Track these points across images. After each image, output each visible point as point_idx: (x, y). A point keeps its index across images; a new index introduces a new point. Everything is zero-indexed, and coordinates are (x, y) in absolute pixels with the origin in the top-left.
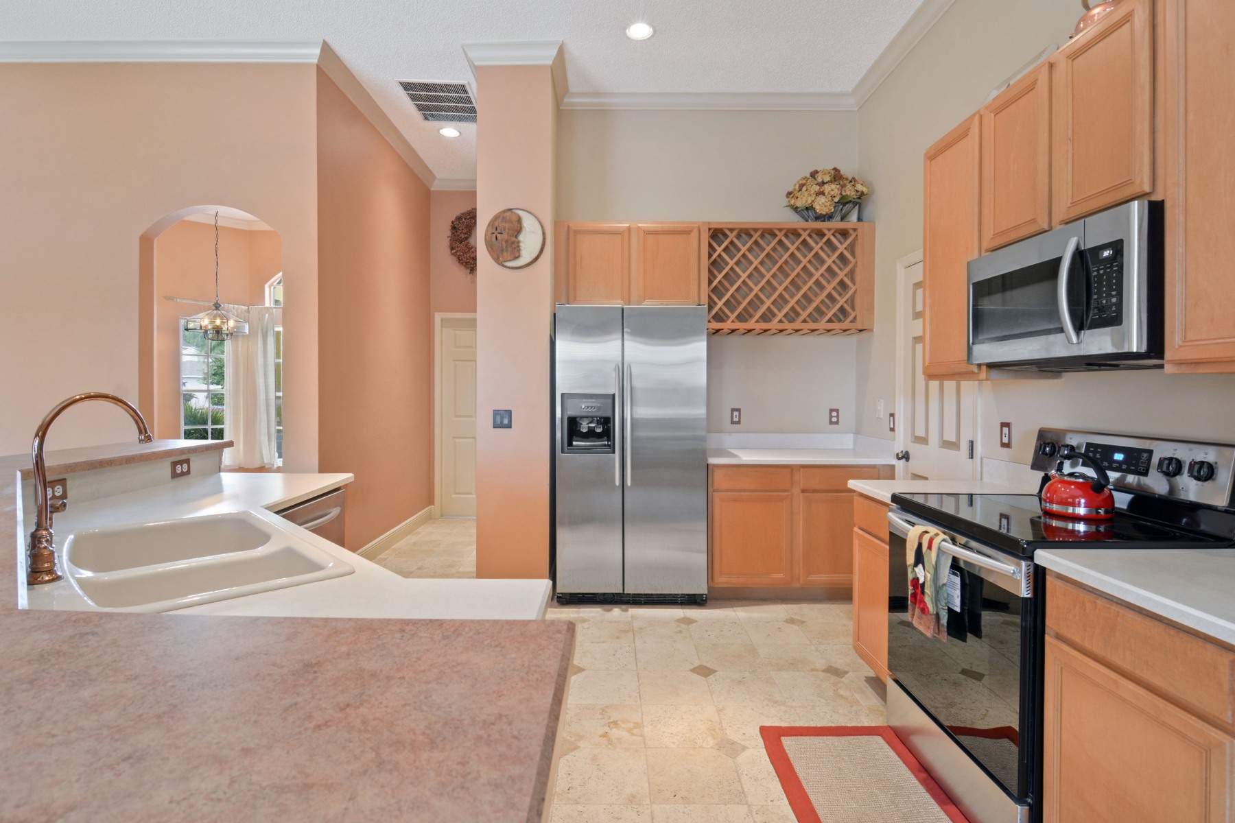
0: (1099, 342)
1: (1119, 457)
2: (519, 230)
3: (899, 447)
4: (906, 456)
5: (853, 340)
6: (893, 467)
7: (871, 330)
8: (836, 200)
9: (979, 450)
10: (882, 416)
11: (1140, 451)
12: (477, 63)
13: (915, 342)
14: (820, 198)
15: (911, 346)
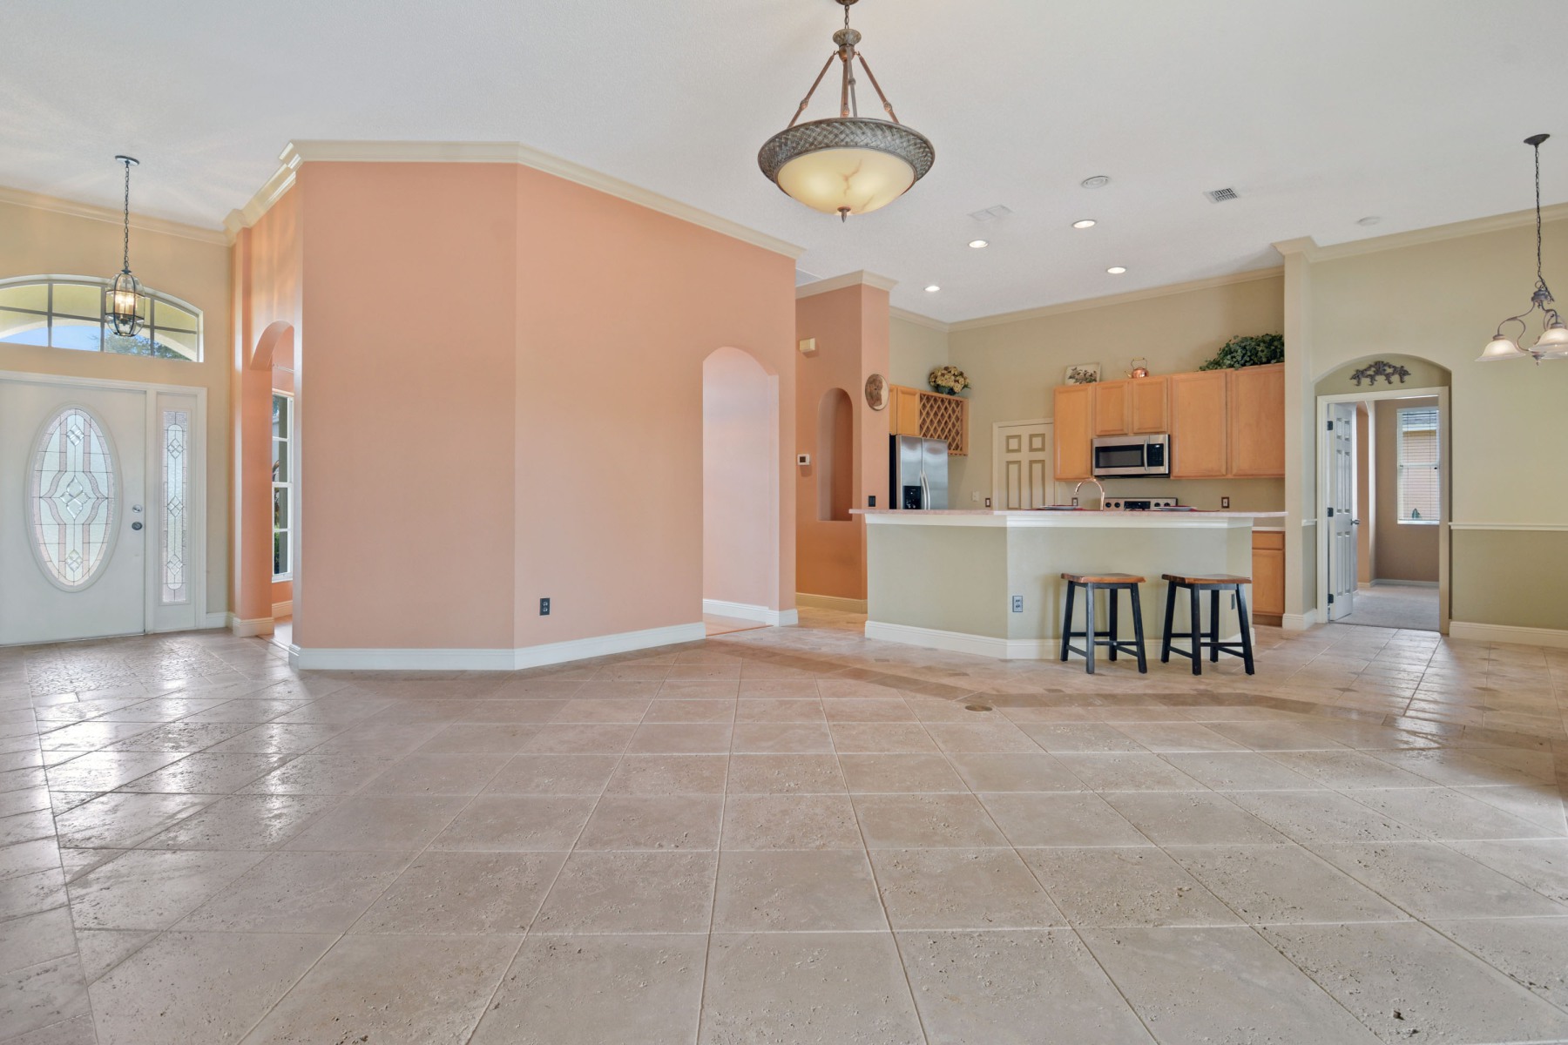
0: (1156, 470)
1: (1139, 504)
2: (881, 387)
7: (967, 455)
8: (962, 386)
10: (977, 499)
11: (1146, 502)
12: (863, 282)
13: (1009, 463)
14: (957, 384)
15: (1004, 465)
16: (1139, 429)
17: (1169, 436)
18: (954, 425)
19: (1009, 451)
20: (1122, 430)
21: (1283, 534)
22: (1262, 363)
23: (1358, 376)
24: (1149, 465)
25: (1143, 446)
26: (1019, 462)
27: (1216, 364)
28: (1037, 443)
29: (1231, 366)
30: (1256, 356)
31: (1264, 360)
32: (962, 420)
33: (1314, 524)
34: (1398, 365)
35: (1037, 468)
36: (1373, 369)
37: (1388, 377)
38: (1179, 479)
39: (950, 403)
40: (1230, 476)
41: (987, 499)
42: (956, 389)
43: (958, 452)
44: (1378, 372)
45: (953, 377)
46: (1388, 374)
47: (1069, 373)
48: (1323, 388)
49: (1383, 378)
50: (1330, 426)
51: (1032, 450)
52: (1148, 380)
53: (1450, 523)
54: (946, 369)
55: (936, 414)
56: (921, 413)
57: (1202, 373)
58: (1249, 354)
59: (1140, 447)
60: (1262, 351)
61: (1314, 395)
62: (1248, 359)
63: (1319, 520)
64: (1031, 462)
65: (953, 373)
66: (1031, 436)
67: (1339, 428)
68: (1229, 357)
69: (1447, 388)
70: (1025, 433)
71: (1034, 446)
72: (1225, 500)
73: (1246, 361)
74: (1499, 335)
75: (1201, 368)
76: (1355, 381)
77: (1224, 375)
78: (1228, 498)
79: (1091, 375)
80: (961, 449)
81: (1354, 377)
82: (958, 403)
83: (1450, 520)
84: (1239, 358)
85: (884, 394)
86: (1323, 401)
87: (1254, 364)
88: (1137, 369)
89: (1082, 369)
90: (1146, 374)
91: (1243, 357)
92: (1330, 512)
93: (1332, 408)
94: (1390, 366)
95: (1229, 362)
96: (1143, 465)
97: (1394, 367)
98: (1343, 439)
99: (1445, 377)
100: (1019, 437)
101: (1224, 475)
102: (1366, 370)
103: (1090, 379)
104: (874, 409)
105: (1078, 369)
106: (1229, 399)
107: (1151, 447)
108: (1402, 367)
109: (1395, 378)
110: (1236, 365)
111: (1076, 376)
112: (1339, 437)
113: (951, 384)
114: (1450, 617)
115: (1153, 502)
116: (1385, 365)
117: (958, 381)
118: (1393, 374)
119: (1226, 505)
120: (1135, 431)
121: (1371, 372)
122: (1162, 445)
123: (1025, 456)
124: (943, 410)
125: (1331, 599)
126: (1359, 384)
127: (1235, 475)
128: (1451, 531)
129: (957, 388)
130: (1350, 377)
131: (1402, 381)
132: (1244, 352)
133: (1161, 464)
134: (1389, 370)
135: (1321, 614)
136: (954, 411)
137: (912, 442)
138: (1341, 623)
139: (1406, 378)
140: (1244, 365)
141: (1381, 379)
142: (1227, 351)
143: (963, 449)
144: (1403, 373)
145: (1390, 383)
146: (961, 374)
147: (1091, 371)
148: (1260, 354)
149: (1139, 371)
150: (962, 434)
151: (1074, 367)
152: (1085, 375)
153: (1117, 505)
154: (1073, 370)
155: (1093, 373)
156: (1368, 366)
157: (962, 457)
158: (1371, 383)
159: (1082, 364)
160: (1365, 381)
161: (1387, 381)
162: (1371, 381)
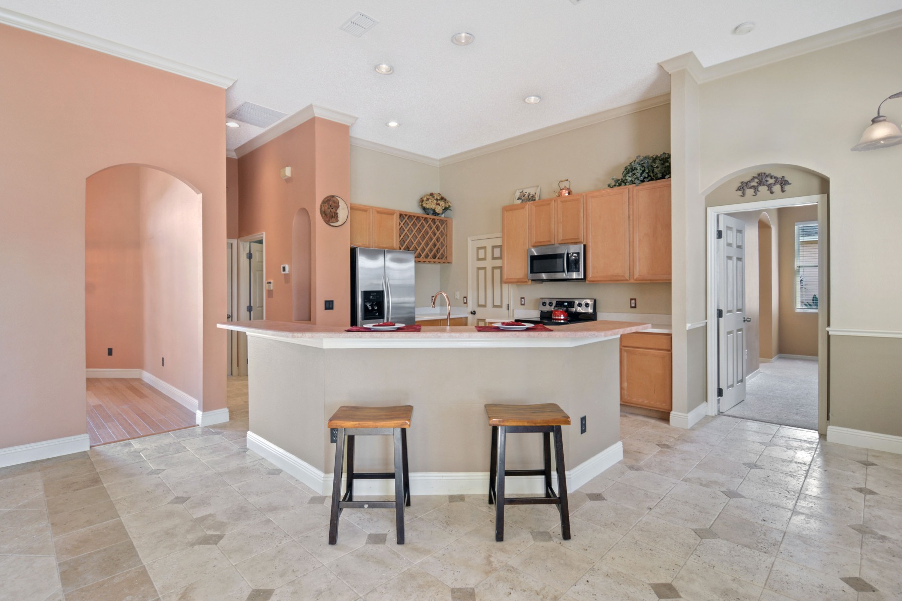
0: (574, 275)
1: (566, 304)
2: (338, 207)
3: (470, 309)
4: (474, 313)
5: (438, 267)
6: (467, 318)
7: (452, 263)
8: (443, 208)
9: (511, 307)
10: (458, 298)
11: (571, 302)
12: (316, 115)
13: (479, 269)
14: (438, 206)
15: (475, 270)
16: (562, 240)
17: (585, 246)
18: (438, 239)
19: (479, 259)
20: (550, 241)
21: (670, 335)
22: (657, 179)
23: (743, 187)
24: (569, 271)
25: (563, 255)
26: (485, 268)
27: (621, 183)
28: (497, 253)
29: (632, 182)
30: (653, 172)
31: (660, 175)
32: (446, 236)
33: (704, 324)
34: (779, 176)
35: (497, 272)
36: (756, 180)
37: (770, 187)
38: (595, 282)
39: (433, 222)
40: (632, 281)
41: (465, 297)
42: (437, 211)
43: (443, 260)
44: (760, 183)
45: (435, 202)
46: (770, 184)
47: (518, 195)
48: (713, 200)
49: (765, 188)
50: (719, 234)
51: (494, 258)
52: (571, 197)
53: (828, 329)
54: (431, 195)
55: (419, 231)
56: (402, 231)
57: (610, 190)
58: (647, 171)
59: (561, 256)
60: (657, 167)
61: (704, 207)
62: (646, 176)
63: (709, 321)
64: (494, 268)
65: (436, 198)
66: (494, 247)
67: (730, 237)
68: (630, 174)
69: (826, 195)
70: (489, 244)
71: (495, 256)
72: (633, 301)
73: (645, 178)
74: (879, 116)
75: (609, 186)
76: (740, 193)
77: (627, 191)
78: (635, 299)
79: (533, 196)
80: (446, 258)
81: (739, 189)
82: (442, 222)
83: (829, 325)
84: (639, 175)
85: (343, 213)
86: (712, 212)
87: (652, 180)
88: (563, 189)
89: (526, 191)
90: (569, 193)
91: (642, 174)
92: (720, 314)
93: (721, 218)
94: (771, 177)
95: (630, 179)
96: (564, 271)
97: (775, 178)
98: (735, 246)
99: (824, 185)
100: (485, 248)
101: (627, 280)
102: (749, 182)
103: (531, 198)
104: (330, 225)
105: (524, 192)
106: (631, 213)
107: (569, 255)
108: (783, 177)
109: (777, 188)
110: (637, 181)
111: (523, 198)
112: (729, 245)
113: (433, 206)
114: (828, 419)
115: (577, 302)
116: (767, 176)
117: (439, 204)
118: (775, 184)
119: (633, 305)
120: (559, 242)
121: (754, 184)
122: (578, 254)
123: (489, 264)
124: (426, 227)
125: (720, 393)
126: (743, 195)
127: (635, 280)
128: (829, 336)
129: (440, 210)
130: (736, 188)
131: (783, 191)
132: (643, 169)
133: (578, 270)
134: (771, 181)
135: (710, 407)
136: (438, 229)
137: (372, 253)
138: (729, 416)
139: (787, 187)
140: (643, 181)
141: (763, 189)
142: (630, 170)
143: (448, 258)
144: (783, 183)
145: (772, 193)
146: (443, 199)
147: (532, 193)
148: (656, 170)
149: (564, 191)
150: (446, 246)
151: (521, 191)
152: (528, 196)
153: (551, 304)
154: (521, 193)
155: (534, 194)
156: (752, 177)
157: (448, 264)
158: (754, 194)
159: (527, 188)
160: (749, 192)
161: (769, 191)
162: (755, 192)
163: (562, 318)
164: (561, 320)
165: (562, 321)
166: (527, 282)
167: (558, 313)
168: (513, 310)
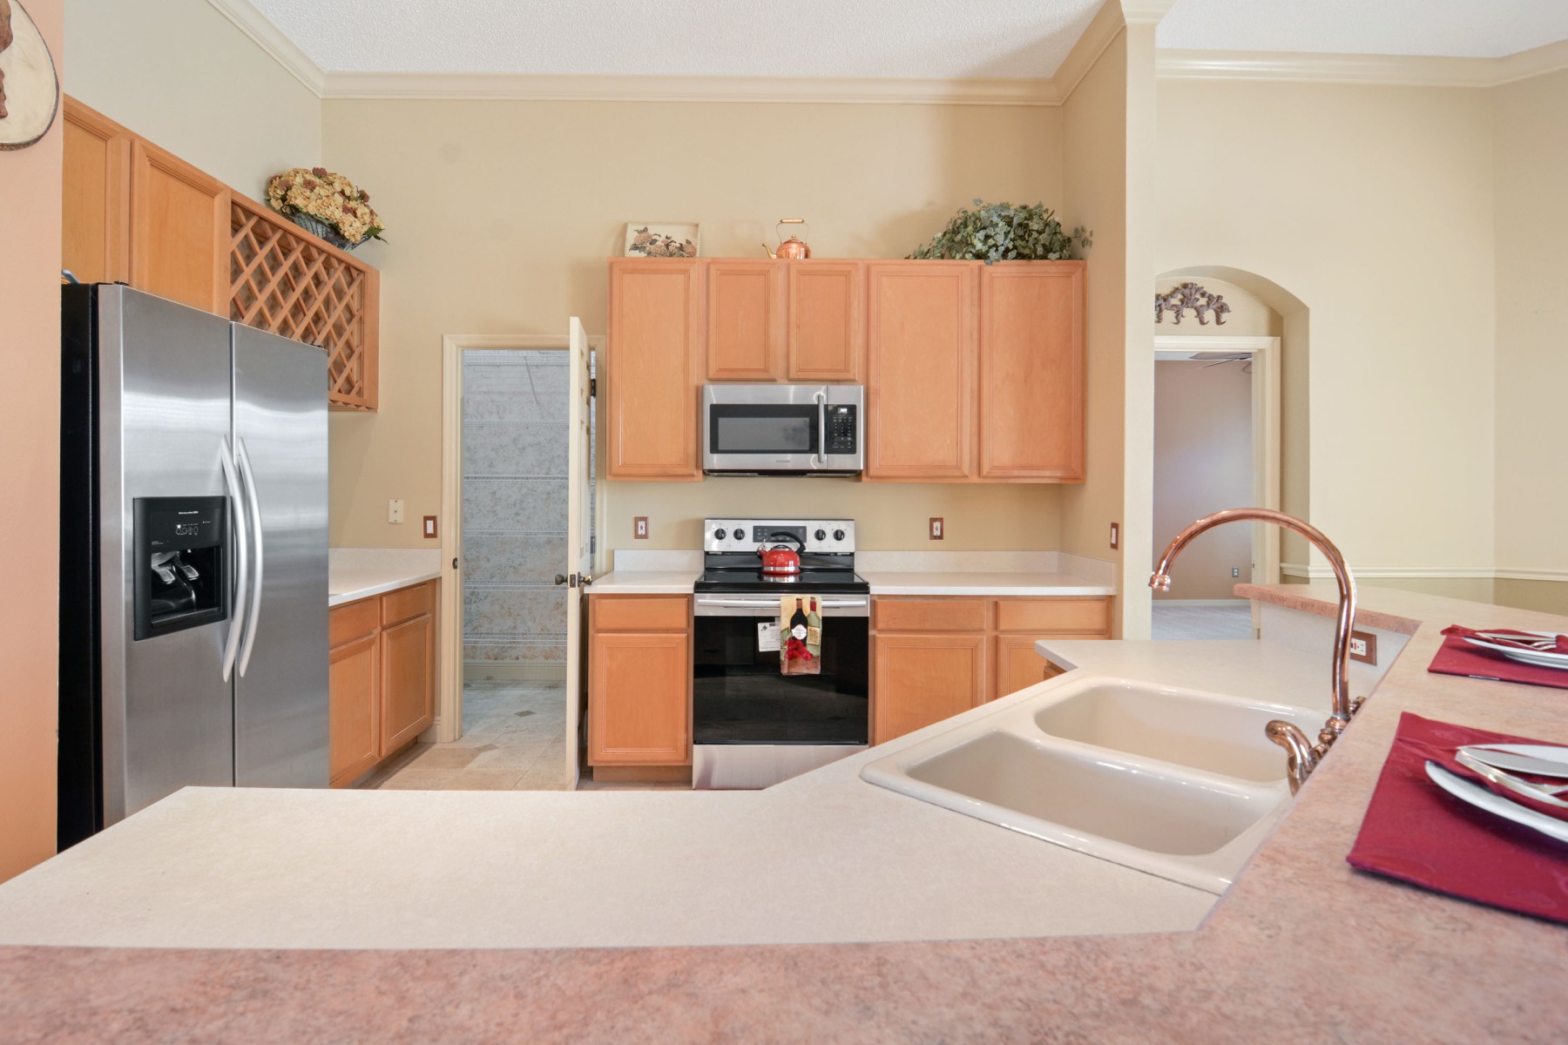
14: (350, 218)
16: (800, 370)
17: (866, 389)
18: (339, 329)
20: (765, 369)
21: (1108, 601)
22: (1033, 256)
23: (1159, 305)
24: (828, 451)
25: (816, 407)
29: (982, 254)
30: (1027, 240)
31: (1040, 250)
32: (361, 320)
34: (1214, 293)
36: (1179, 296)
37: (1199, 312)
38: (881, 481)
39: (327, 266)
40: (975, 479)
41: (426, 519)
42: (347, 231)
43: (352, 398)
44: (1186, 302)
45: (339, 199)
46: (1200, 307)
47: (631, 237)
49: (1194, 312)
52: (815, 265)
54: (319, 173)
55: (287, 286)
56: (236, 272)
58: (1012, 235)
59: (810, 411)
62: (1011, 246)
65: (337, 187)
68: (980, 235)
72: (937, 524)
73: (1008, 250)
77: (965, 271)
78: (941, 520)
79: (681, 248)
80: (360, 393)
82: (351, 271)
84: (1000, 240)
87: (1020, 257)
88: (790, 242)
89: (660, 232)
90: (807, 256)
91: (1004, 240)
94: (1203, 294)
96: (814, 448)
97: (1207, 295)
99: (1277, 320)
101: (965, 476)
102: (1169, 296)
103: (677, 252)
105: (651, 231)
107: (831, 412)
108: (1220, 296)
109: (1210, 315)
110: (994, 254)
111: (649, 247)
115: (812, 528)
116: (1196, 291)
117: (354, 212)
118: (1207, 308)
119: (938, 534)
121: (1176, 301)
122: (852, 409)
124: (307, 280)
126: (1160, 320)
127: (984, 477)
129: (352, 228)
131: (1219, 322)
132: (1006, 229)
133: (852, 450)
134: (1203, 301)
136: (340, 293)
139: (1224, 317)
140: (1004, 256)
141: (1189, 313)
143: (366, 392)
144: (1220, 307)
145: (1202, 323)
146: (363, 197)
147: (680, 239)
149: (794, 245)
150: (361, 355)
151: (642, 228)
152: (667, 246)
153: (739, 535)
154: (640, 232)
155: (684, 243)
156: (1173, 290)
157: (368, 414)
158: (1175, 321)
159: (659, 223)
160: (1169, 315)
161: (1197, 319)
162: (1176, 317)
163: (791, 569)
164: (788, 574)
165: (791, 580)
166: (693, 476)
167: (781, 558)
168: (612, 554)
